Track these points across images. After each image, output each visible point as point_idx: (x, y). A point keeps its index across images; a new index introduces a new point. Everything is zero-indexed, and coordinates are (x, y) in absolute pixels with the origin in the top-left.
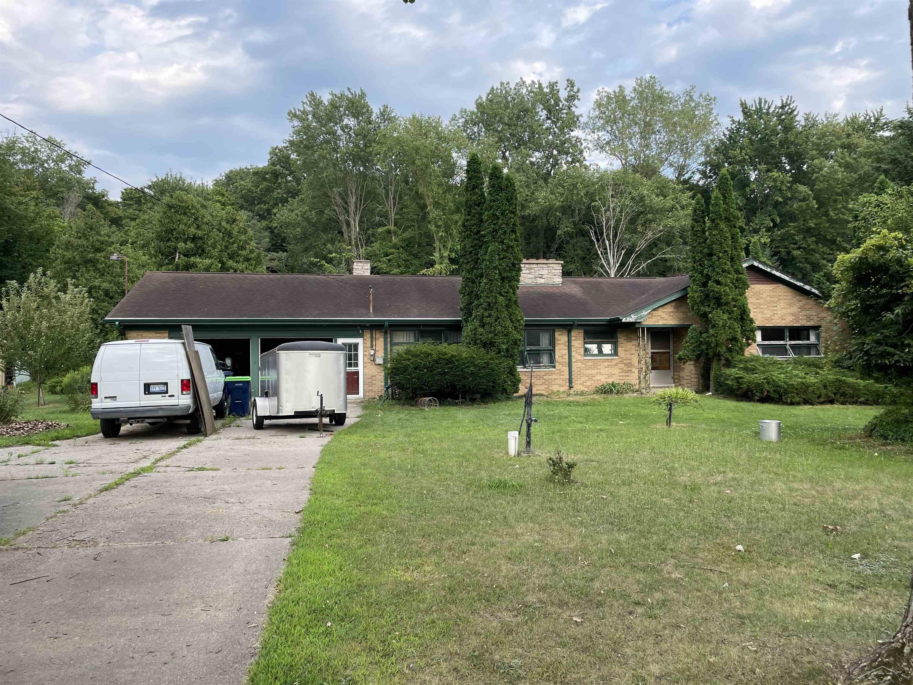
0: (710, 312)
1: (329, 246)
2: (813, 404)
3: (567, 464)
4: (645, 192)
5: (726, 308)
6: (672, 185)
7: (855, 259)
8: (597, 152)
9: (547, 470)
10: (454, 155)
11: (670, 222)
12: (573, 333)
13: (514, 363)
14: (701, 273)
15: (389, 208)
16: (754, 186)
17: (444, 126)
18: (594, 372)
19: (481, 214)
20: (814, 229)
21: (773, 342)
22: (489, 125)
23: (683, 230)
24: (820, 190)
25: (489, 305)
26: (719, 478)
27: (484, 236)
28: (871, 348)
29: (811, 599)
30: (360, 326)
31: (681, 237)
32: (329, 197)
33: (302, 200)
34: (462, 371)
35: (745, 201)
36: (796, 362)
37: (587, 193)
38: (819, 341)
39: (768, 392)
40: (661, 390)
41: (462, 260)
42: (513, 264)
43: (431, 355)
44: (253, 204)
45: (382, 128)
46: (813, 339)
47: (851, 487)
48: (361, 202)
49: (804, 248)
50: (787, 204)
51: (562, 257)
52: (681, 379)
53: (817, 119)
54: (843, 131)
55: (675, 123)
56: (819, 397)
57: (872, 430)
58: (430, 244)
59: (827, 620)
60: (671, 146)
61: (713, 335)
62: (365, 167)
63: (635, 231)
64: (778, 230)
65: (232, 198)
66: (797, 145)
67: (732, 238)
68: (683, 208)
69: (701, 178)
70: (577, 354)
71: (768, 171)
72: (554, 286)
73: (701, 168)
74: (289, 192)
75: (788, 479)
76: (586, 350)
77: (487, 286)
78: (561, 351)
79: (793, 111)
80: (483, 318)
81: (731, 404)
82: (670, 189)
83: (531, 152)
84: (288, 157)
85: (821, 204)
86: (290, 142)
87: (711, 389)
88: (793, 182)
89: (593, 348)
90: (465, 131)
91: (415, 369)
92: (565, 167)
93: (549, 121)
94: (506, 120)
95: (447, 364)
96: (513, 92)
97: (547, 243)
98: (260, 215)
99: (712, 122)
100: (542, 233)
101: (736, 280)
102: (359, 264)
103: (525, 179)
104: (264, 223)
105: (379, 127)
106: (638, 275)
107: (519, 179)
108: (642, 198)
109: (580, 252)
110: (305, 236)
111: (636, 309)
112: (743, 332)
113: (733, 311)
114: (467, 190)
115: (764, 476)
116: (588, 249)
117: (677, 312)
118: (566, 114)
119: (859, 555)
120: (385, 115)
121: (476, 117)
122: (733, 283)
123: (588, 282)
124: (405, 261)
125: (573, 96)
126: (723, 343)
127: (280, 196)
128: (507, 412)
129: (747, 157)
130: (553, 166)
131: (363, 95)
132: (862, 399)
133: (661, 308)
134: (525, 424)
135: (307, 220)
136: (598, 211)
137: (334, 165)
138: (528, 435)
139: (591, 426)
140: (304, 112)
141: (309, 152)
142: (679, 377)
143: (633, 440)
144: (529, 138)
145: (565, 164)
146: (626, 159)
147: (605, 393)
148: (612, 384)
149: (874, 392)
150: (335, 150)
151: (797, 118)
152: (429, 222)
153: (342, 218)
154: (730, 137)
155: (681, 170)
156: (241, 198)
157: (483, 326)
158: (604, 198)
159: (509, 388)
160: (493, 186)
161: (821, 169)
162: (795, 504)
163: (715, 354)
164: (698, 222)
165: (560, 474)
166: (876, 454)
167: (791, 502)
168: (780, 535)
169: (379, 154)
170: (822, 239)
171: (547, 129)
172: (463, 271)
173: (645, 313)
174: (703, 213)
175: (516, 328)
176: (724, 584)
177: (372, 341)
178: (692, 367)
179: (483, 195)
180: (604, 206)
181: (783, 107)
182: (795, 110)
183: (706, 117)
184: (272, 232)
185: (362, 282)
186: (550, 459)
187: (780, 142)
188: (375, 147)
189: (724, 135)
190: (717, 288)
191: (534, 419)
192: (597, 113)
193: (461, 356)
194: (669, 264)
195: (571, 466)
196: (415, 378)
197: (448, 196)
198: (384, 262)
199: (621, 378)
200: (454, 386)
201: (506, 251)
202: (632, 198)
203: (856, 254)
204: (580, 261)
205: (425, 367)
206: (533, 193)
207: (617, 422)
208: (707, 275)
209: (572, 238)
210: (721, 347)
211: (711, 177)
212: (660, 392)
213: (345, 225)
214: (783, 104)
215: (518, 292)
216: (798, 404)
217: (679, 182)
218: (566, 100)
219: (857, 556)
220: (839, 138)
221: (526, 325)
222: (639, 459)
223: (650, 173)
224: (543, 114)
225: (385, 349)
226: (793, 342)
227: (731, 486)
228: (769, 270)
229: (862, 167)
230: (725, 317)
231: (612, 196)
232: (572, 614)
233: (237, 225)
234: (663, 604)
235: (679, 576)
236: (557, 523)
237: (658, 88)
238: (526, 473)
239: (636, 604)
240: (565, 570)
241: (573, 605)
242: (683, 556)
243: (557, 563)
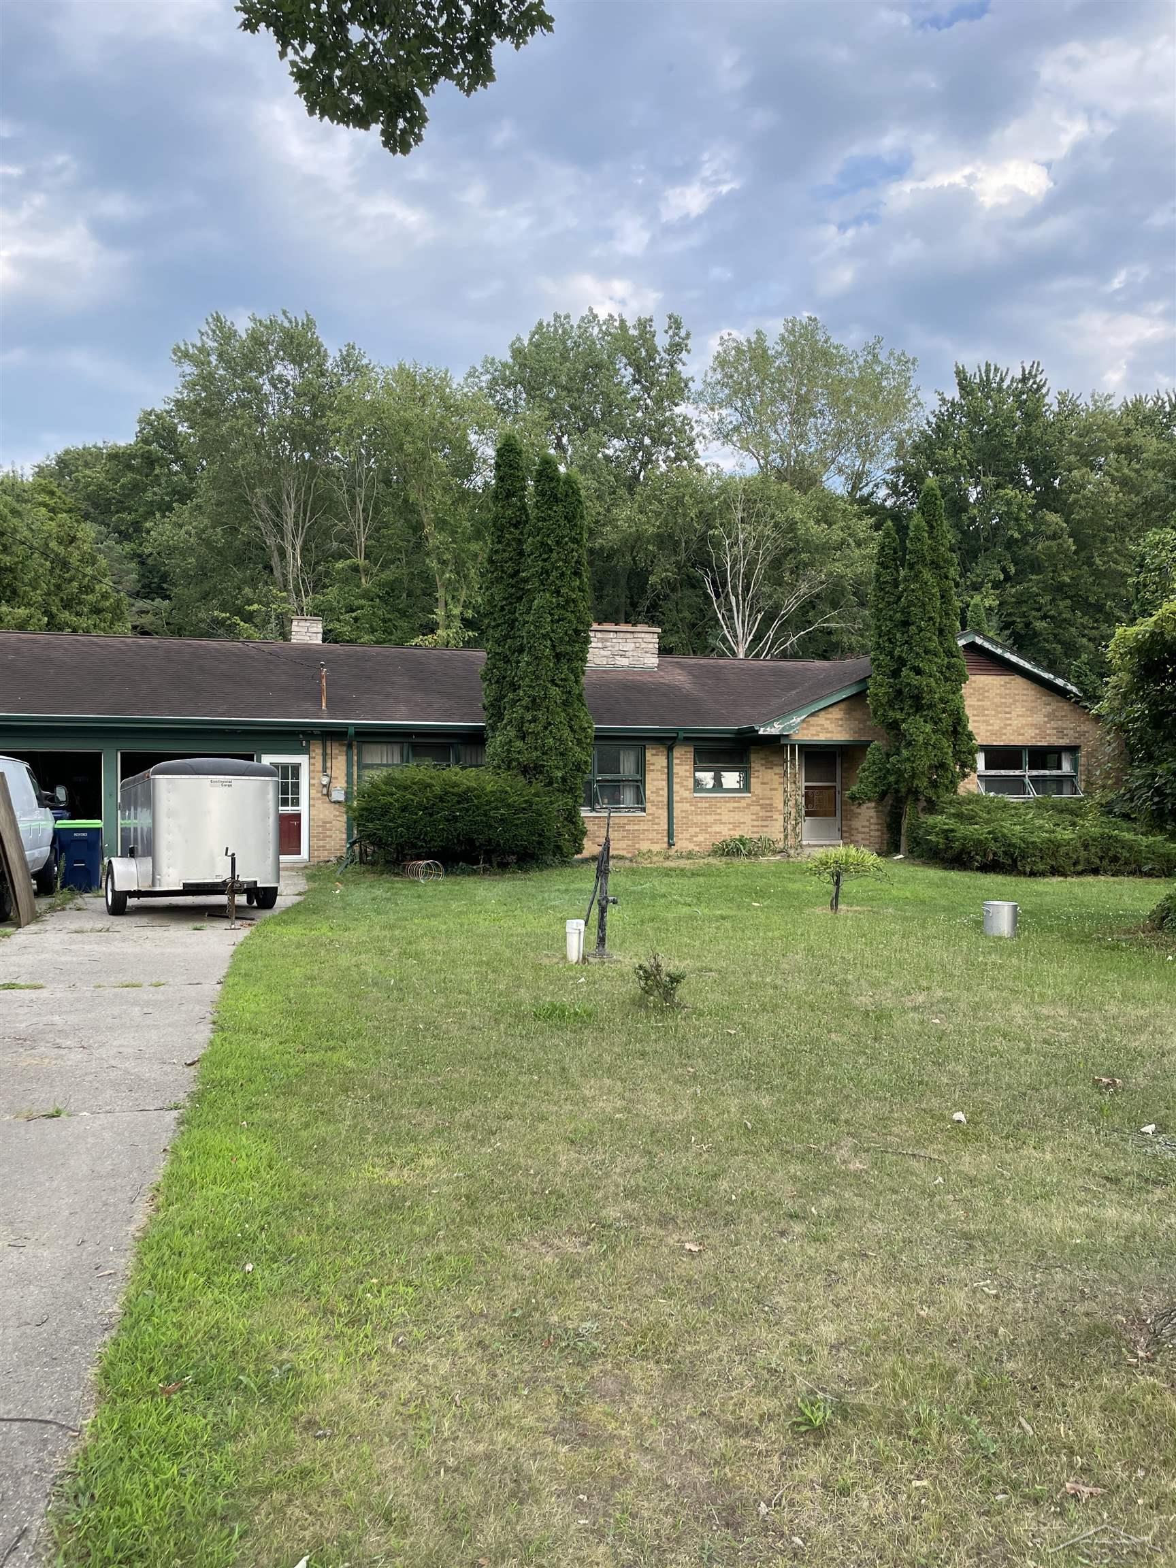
0: (904, 721)
1: (247, 590)
2: (1065, 875)
3: (669, 975)
4: (798, 515)
5: (931, 713)
6: (842, 506)
7: (1144, 635)
8: (717, 443)
9: (634, 987)
10: (473, 437)
11: (838, 568)
12: (677, 752)
13: (576, 801)
14: (891, 654)
15: (356, 528)
16: (975, 511)
17: (454, 386)
18: (710, 819)
19: (520, 542)
20: (1069, 585)
21: (1003, 772)
22: (533, 388)
23: (858, 583)
24: (1080, 522)
25: (534, 701)
26: (921, 998)
27: (526, 581)
28: (1166, 784)
29: (1080, 1204)
30: (303, 733)
31: (854, 594)
32: (247, 503)
33: (199, 507)
34: (485, 815)
35: (960, 536)
36: (1040, 805)
37: (701, 513)
38: (1076, 771)
39: (995, 854)
40: (821, 850)
41: (487, 621)
42: (577, 632)
43: (430, 786)
44: (106, 511)
45: (344, 384)
46: (1066, 767)
47: (1135, 1011)
48: (305, 515)
49: (1052, 618)
50: (1027, 543)
51: (659, 624)
52: (854, 832)
53: (1078, 402)
54: (1120, 424)
55: (848, 400)
56: (1075, 864)
57: (1163, 919)
58: (429, 592)
59: (1110, 1240)
60: (840, 440)
61: (908, 759)
62: (312, 451)
63: (779, 582)
64: (1012, 587)
65: (68, 500)
66: (1046, 444)
67: (942, 597)
68: (859, 545)
69: (889, 495)
70: (682, 791)
71: (998, 486)
72: (645, 671)
73: (889, 477)
74: (174, 492)
75: (1032, 999)
76: (697, 783)
77: (531, 668)
78: (655, 783)
79: (1040, 388)
80: (523, 723)
81: (935, 874)
82: (838, 510)
83: (605, 439)
84: (172, 430)
85: (1082, 545)
86: (177, 401)
87: (902, 849)
88: (1037, 508)
89: (707, 778)
90: (493, 397)
91: (403, 811)
92: (663, 467)
93: (637, 387)
94: (564, 380)
95: (459, 802)
96: (575, 333)
97: (632, 597)
98: (120, 533)
99: (909, 400)
100: (623, 582)
101: (948, 668)
102: (302, 623)
103: (595, 485)
104: (128, 547)
105: (339, 383)
106: (784, 655)
107: (585, 483)
108: (792, 527)
109: (687, 614)
110: (203, 572)
111: (783, 713)
112: (956, 753)
113: (940, 719)
114: (496, 497)
115: (993, 995)
116: (701, 610)
117: (847, 719)
118: (667, 375)
119: (1153, 1126)
120: (349, 362)
121: (512, 374)
122: (941, 672)
123: (702, 666)
124: (384, 621)
125: (678, 345)
126: (923, 773)
127: (158, 498)
128: (563, 887)
129: (965, 462)
130: (643, 465)
131: (310, 324)
132: (1144, 867)
133: (823, 713)
134: (595, 911)
135: (208, 543)
136: (718, 545)
137: (258, 447)
138: (602, 926)
139: (706, 911)
140: (202, 350)
141: (212, 422)
142: (850, 828)
143: (777, 934)
144: (603, 414)
145: (665, 462)
146: (765, 458)
147: (728, 854)
148: (740, 840)
149: (1164, 855)
150: (258, 420)
151: (1047, 401)
152: (428, 554)
153: (270, 541)
154: (938, 426)
155: (857, 479)
156: (85, 500)
157: (523, 738)
158: (729, 523)
159: (567, 846)
160: (542, 494)
161: (1083, 487)
162: (1045, 1041)
163: (909, 791)
164: (888, 568)
165: (656, 993)
166: (1170, 958)
167: (1039, 1039)
168: (1025, 1094)
169: (339, 430)
170: (1081, 603)
171: (634, 399)
172: (488, 640)
173: (796, 720)
174: (895, 553)
175: (579, 742)
176: (936, 1179)
177: (324, 761)
178: (872, 813)
179: (523, 508)
180: (729, 537)
181: (1024, 380)
182: (1044, 385)
183: (899, 391)
184: (142, 563)
185: (307, 655)
186: (641, 967)
187: (1019, 438)
188: (332, 419)
189: (928, 423)
190: (916, 680)
191: (611, 898)
192: (719, 377)
193: (483, 789)
194: (834, 639)
195: (675, 979)
196: (402, 826)
197: (461, 510)
198: (347, 623)
199: (755, 829)
200: (471, 842)
201: (563, 607)
202: (776, 525)
203: (1145, 626)
204: (687, 630)
205: (420, 806)
206: (609, 510)
207: (749, 904)
208: (900, 657)
209: (673, 590)
210: (919, 778)
211: (905, 494)
212: (819, 853)
213: (276, 554)
214: (1024, 374)
215: (583, 679)
216: (1043, 874)
217: (853, 501)
218: (667, 351)
219: (1150, 1129)
220: (1112, 436)
221: (597, 738)
222: (787, 966)
223: (805, 484)
224: (628, 373)
225: (349, 775)
226: (1035, 773)
227: (941, 1012)
228: (999, 651)
229: (1148, 486)
230: (928, 728)
231: (743, 520)
232: (683, 1238)
233: (79, 548)
234: (837, 1217)
235: (861, 1167)
236: (652, 1078)
237: (821, 337)
238: (597, 992)
239: (791, 1216)
240: (669, 1160)
241: (684, 1221)
242: (867, 1133)
243: (656, 1149)
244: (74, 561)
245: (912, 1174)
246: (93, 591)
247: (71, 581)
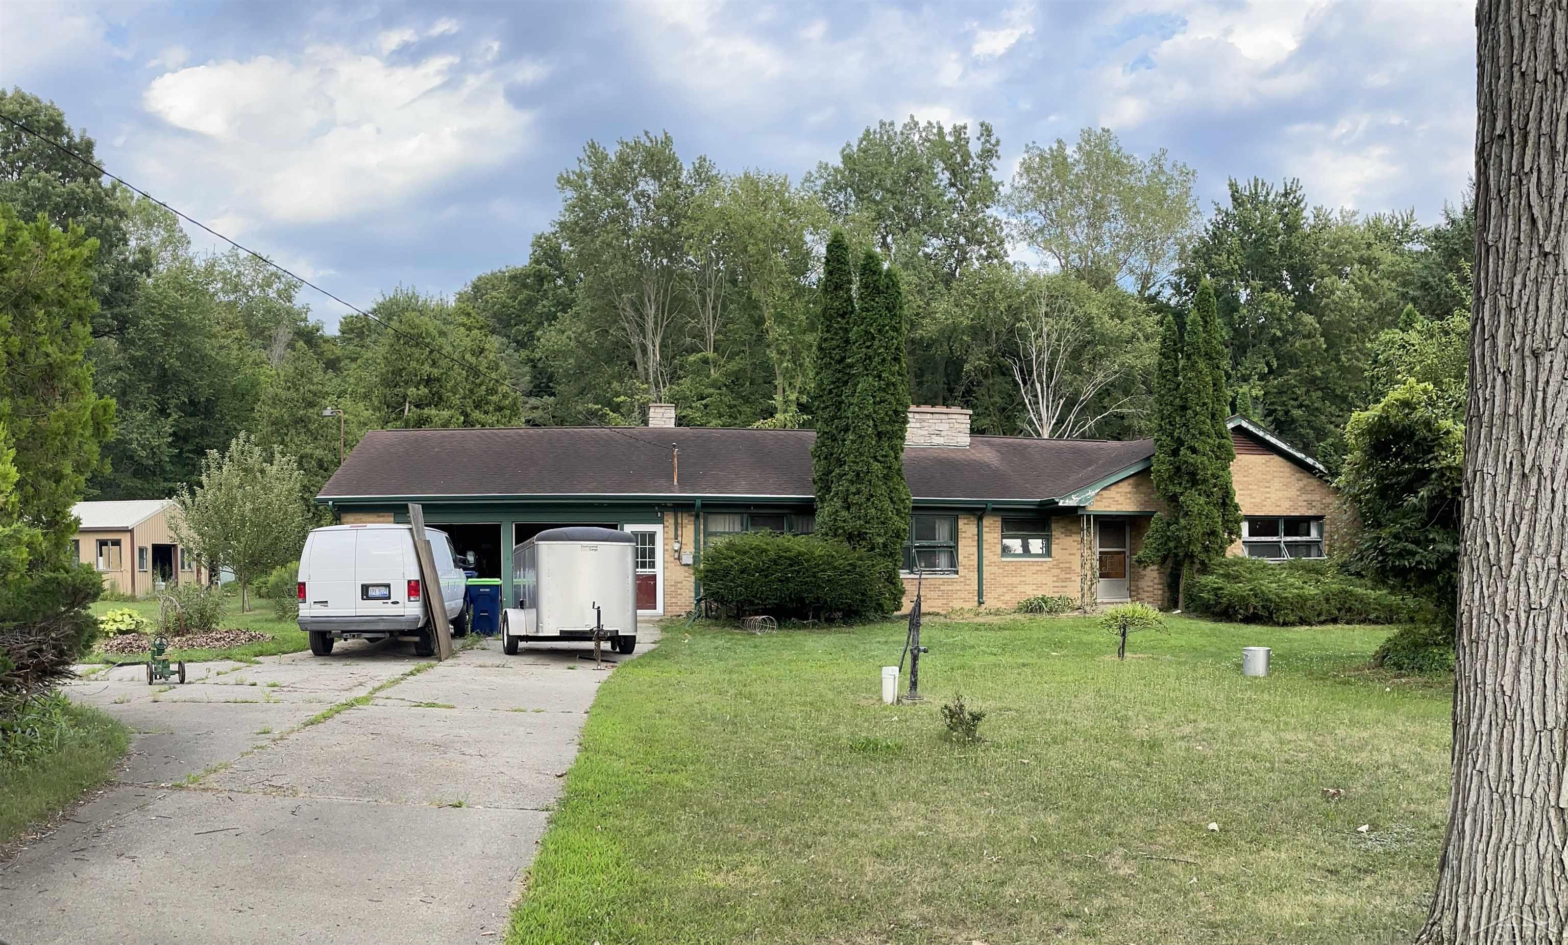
0: (1182, 494)
1: (615, 385)
2: (1310, 624)
3: (971, 714)
4: (1094, 311)
5: (1204, 487)
6: (1132, 303)
7: (1373, 419)
9: (941, 725)
10: (808, 238)
11: (1129, 359)
12: (986, 522)
13: (895, 565)
14: (1171, 435)
15: (706, 324)
16: (1245, 311)
17: (793, 191)
18: (1016, 580)
19: (846, 331)
20: (1320, 379)
21: (1263, 539)
22: (861, 191)
23: (1146, 372)
24: (1330, 323)
25: (858, 475)
26: (1187, 729)
27: (851, 366)
28: (1387, 546)
29: (1306, 893)
30: (659, 505)
31: (1143, 383)
32: (615, 307)
33: (577, 314)
34: (814, 577)
35: (1232, 333)
36: (1292, 566)
37: (1010, 307)
38: (1321, 537)
39: (1255, 608)
40: (1112, 606)
41: (816, 404)
42: (896, 412)
43: (766, 551)
44: (508, 325)
45: (697, 194)
46: (1314, 534)
47: (1358, 734)
48: (663, 315)
49: (1307, 406)
50: (1287, 341)
51: (973, 407)
52: (1140, 591)
53: (1330, 217)
54: (1362, 238)
55: (1138, 206)
56: (1319, 615)
57: (1384, 657)
58: (769, 381)
59: (1327, 921)
60: (1131, 242)
61: (1185, 527)
62: (671, 259)
63: (1078, 371)
64: (1275, 379)
65: (480, 318)
66: (1303, 254)
67: (1214, 385)
68: (1147, 339)
69: (1173, 295)
70: (991, 554)
71: (1263, 290)
72: (958, 449)
73: (1174, 279)
74: (559, 303)
75: (1278, 727)
76: (1005, 550)
77: (855, 446)
78: (966, 549)
79: (1298, 203)
80: (848, 495)
81: (1206, 625)
82: (1129, 308)
83: (925, 238)
84: (557, 250)
85: (1331, 345)
86: (561, 223)
87: (1180, 604)
88: (1296, 309)
89: (1015, 544)
90: (826, 200)
91: (742, 572)
92: (977, 265)
93: (953, 190)
94: (888, 183)
95: (791, 565)
96: (899, 139)
97: (949, 384)
98: (517, 342)
99: (1190, 208)
100: (941, 369)
101: (1218, 448)
102: (658, 410)
103: (916, 280)
104: (524, 353)
105: (692, 193)
106: (1083, 436)
107: (907, 280)
108: (1089, 321)
109: (997, 399)
110: (581, 371)
111: (1080, 486)
112: (1225, 522)
113: (1212, 493)
114: (825, 291)
115: (1246, 725)
116: (1010, 395)
117: (1135, 493)
118: (980, 179)
119: (1367, 827)
120: (703, 174)
121: (843, 178)
122: (1213, 451)
123: (1010, 445)
124: (730, 407)
125: (989, 151)
126: (1197, 539)
127: (546, 310)
128: (884, 639)
129: (1236, 267)
130: (959, 262)
131: (668, 140)
132: (1372, 616)
133: (1114, 487)
134: (908, 656)
135: (583, 345)
136: (1024, 337)
137: (624, 257)
138: (914, 673)
139: (1010, 659)
140: (581, 176)
141: (588, 239)
142: (1138, 587)
143: (1071, 678)
144: (923, 216)
145: (978, 260)
146: (1066, 258)
147: (1031, 611)
148: (1042, 599)
149: (1387, 606)
150: (625, 233)
151: (1305, 214)
152: (768, 346)
153: (634, 340)
154: (1215, 234)
155: (1146, 279)
156: (492, 317)
157: (848, 509)
158: (1035, 317)
159: (887, 605)
160: (865, 286)
161: (1332, 292)
162: (1287, 762)
163: (1186, 555)
164: (1169, 358)
165: (960, 729)
166: (1388, 689)
167: (1282, 759)
168: (1268, 805)
169: (691, 236)
170: (1330, 395)
171: (950, 202)
172: (817, 420)
173: (1091, 493)
174: (1175, 344)
175: (898, 512)
176: (1191, 880)
177: (676, 530)
178: (1155, 574)
179: (850, 299)
180: (1034, 330)
181: (1286, 195)
182: (1302, 200)
183: (1180, 200)
184: (534, 367)
185: (662, 438)
186: (946, 707)
187: (1281, 247)
188: (686, 226)
189: (1206, 230)
190: (1192, 458)
191: (922, 648)
192: (1025, 182)
193: (813, 553)
194: (1126, 423)
195: (977, 717)
196: (741, 586)
197: (797, 304)
198: (698, 409)
199: (1056, 590)
200: (801, 600)
201: (884, 390)
202: (1075, 319)
203: (1375, 411)
204: (998, 414)
205: (757, 569)
206: (928, 304)
207: (1048, 654)
208: (1179, 438)
209: (986, 377)
210: (1195, 545)
211: (1186, 294)
212: (1110, 610)
213: (639, 351)
214: (1286, 190)
215: (902, 456)
216: (1293, 624)
217: (1143, 299)
218: (980, 157)
219: (1364, 828)
220: (1356, 248)
221: (914, 508)
222: (1078, 706)
223: (1100, 282)
224: (945, 177)
225: (697, 541)
226: (1289, 539)
227: (1204, 740)
228: (1261, 434)
229: (1384, 294)
230: (1202, 500)
231: (1046, 315)
232: (971, 936)
233: (486, 357)
234: (1106, 914)
235: (1129, 872)
236: (953, 802)
237: (1113, 148)
238: (909, 728)
239: (1067, 916)
240: (962, 870)
241: (973, 922)
242: (1136, 843)
243: (951, 861)
244: (482, 369)
245: (1172, 876)
246: (496, 393)
247: (480, 385)
